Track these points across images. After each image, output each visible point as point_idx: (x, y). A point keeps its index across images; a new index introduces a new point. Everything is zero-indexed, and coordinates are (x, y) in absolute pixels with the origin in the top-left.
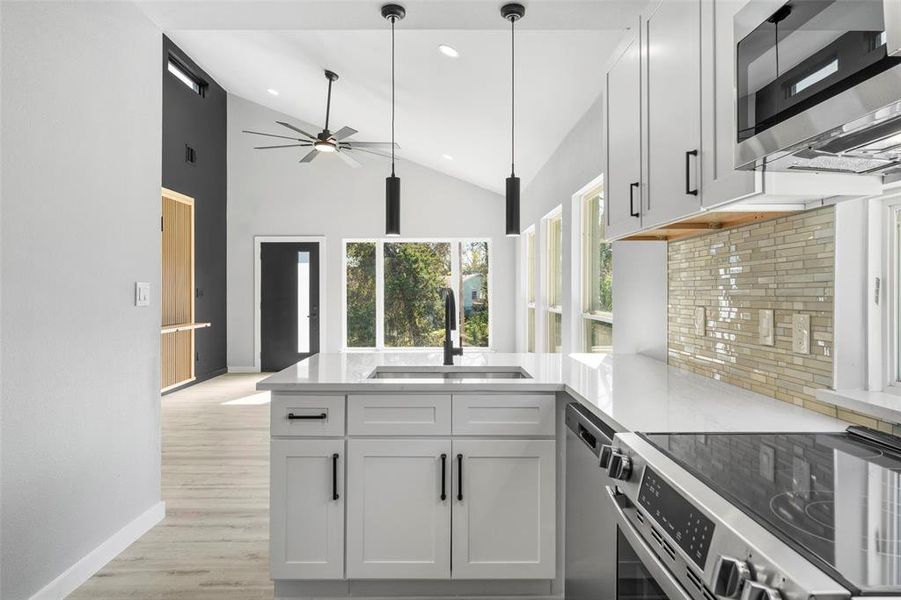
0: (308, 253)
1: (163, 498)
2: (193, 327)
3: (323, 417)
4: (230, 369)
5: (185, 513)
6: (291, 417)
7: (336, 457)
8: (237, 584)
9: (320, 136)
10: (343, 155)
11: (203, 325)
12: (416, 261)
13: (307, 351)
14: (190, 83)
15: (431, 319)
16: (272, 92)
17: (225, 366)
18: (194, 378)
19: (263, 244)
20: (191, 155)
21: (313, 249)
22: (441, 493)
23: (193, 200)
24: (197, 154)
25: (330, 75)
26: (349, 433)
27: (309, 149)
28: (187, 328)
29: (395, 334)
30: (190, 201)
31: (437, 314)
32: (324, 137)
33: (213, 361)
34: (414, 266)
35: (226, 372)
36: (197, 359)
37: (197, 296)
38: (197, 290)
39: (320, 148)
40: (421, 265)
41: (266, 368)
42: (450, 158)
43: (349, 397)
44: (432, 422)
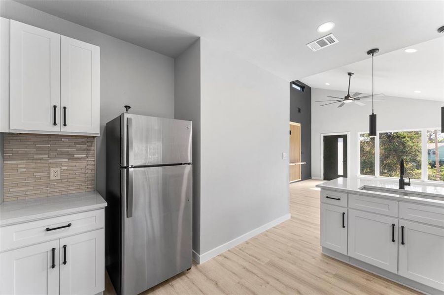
0: (342, 139)
1: (290, 213)
2: (300, 163)
3: (339, 199)
4: (312, 178)
5: (296, 219)
6: (327, 197)
7: (344, 214)
8: (310, 243)
9: (345, 97)
10: (357, 102)
11: (303, 163)
12: (404, 137)
13: (342, 174)
14: (299, 88)
15: (415, 165)
16: (327, 84)
17: (311, 176)
18: (300, 179)
19: (324, 136)
20: (299, 111)
21: (345, 137)
22: (392, 239)
23: (300, 124)
24: (301, 110)
25: (350, 74)
26: (349, 206)
27: (341, 103)
28: (298, 164)
29: (386, 171)
30: (299, 125)
31: (419, 162)
32: (347, 98)
33: (307, 175)
34: (403, 140)
35: (311, 178)
36: (301, 173)
37: (301, 154)
38: (301, 152)
39: (346, 102)
40: (408, 139)
41: (325, 179)
42: (419, 92)
43: (349, 195)
44: (387, 210)
